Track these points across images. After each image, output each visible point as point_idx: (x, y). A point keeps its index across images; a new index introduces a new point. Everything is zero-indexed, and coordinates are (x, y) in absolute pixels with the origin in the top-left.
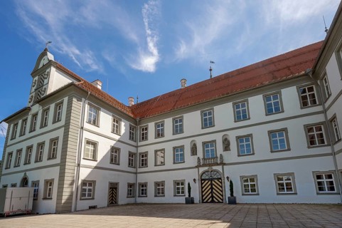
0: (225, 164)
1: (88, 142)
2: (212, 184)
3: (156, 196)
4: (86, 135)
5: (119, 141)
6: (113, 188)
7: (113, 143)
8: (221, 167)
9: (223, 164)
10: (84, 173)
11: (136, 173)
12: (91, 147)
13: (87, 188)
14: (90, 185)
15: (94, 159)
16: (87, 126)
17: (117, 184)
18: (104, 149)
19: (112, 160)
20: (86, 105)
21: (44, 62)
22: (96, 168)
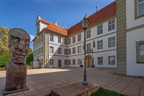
0: (93, 53)
1: (51, 47)
2: (89, 60)
3: (73, 64)
4: (50, 45)
5: (61, 45)
6: (60, 62)
7: (58, 46)
8: (92, 54)
9: (92, 53)
10: (50, 57)
11: (68, 56)
12: (52, 49)
13: (51, 61)
14: (52, 61)
15: (53, 53)
16: (50, 42)
17: (61, 60)
18: (56, 49)
19: (59, 52)
20: (49, 35)
21: (38, 20)
22: (54, 55)
